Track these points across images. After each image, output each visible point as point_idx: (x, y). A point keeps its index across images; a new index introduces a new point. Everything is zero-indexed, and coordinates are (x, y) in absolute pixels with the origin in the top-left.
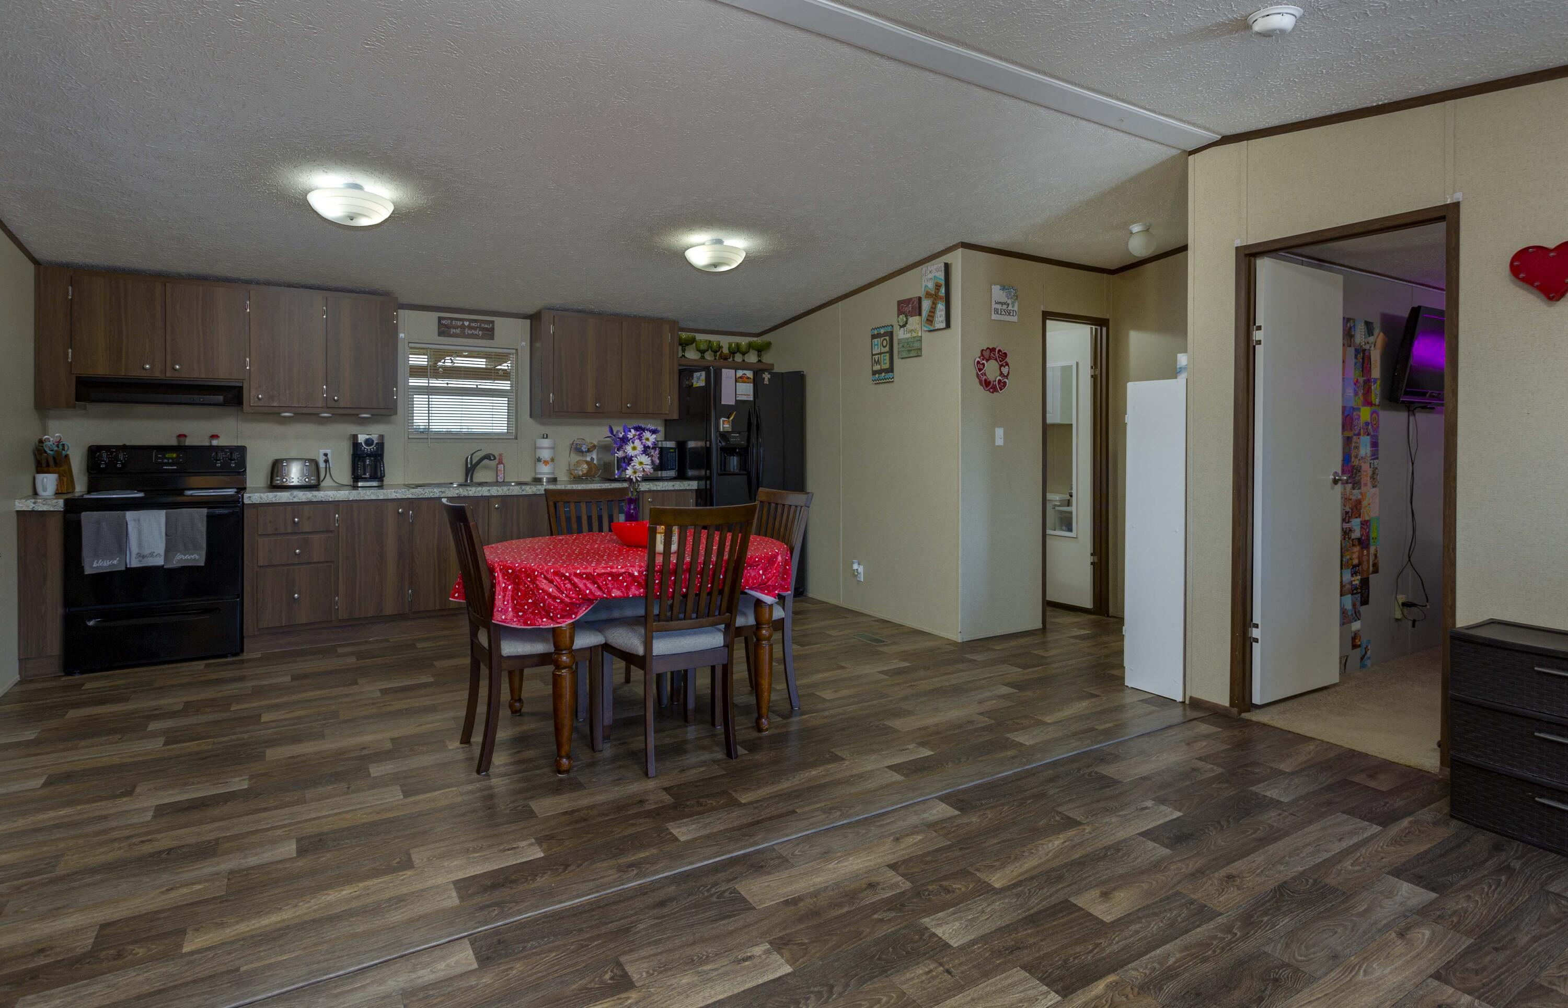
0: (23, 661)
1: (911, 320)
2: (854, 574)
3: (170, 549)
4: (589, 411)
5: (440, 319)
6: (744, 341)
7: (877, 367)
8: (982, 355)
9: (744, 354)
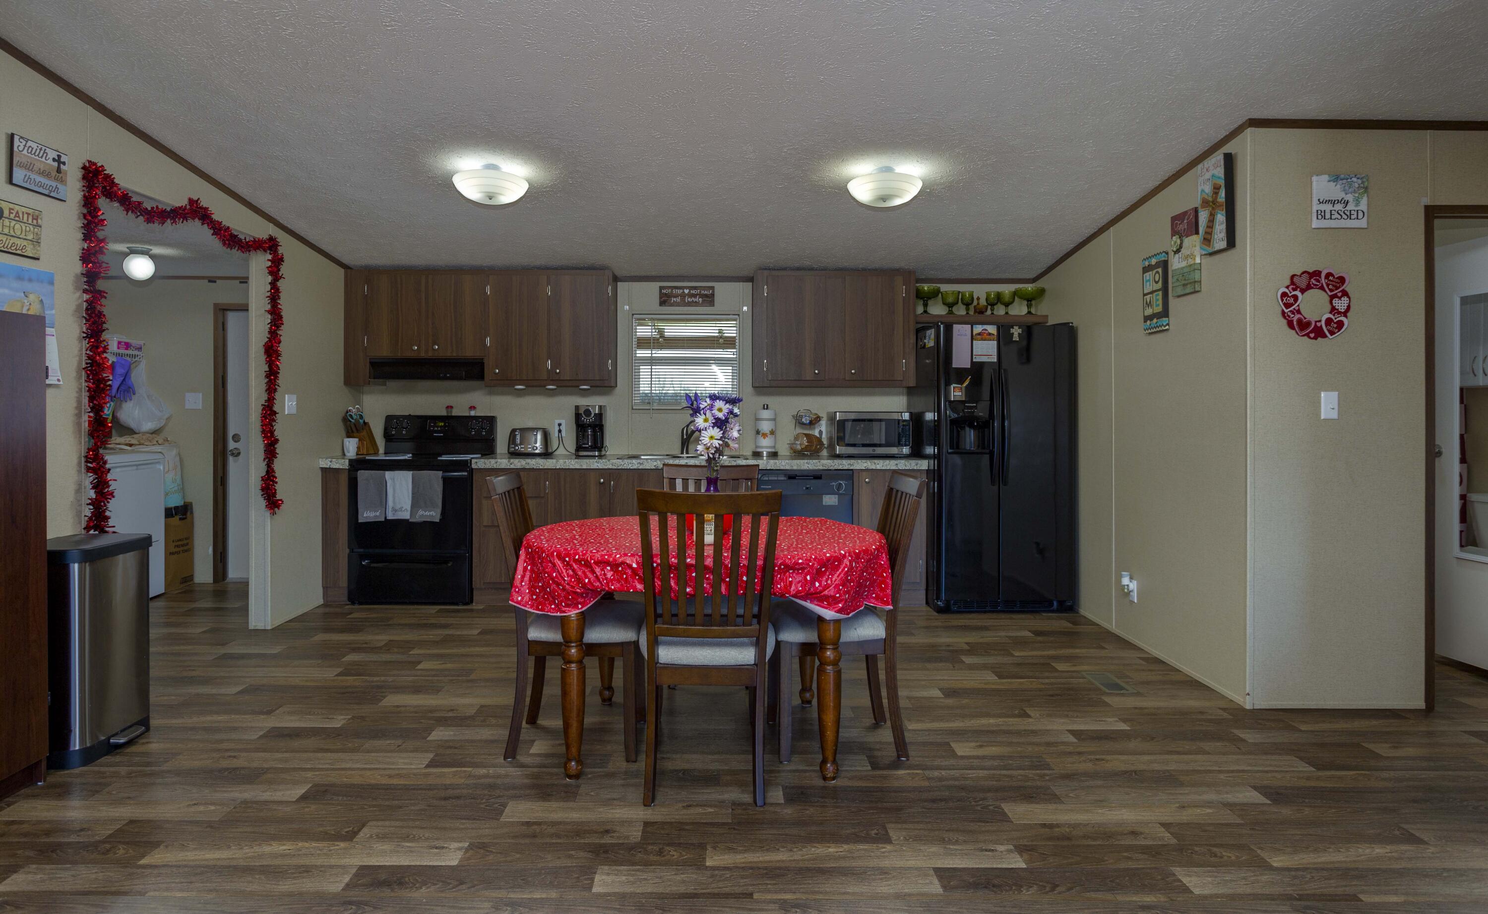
0: (325, 588)
1: (1187, 241)
2: (1125, 593)
3: (415, 505)
4: (808, 378)
5: (661, 288)
6: (1007, 289)
7: (1149, 312)
8: (1292, 283)
9: (1007, 305)
